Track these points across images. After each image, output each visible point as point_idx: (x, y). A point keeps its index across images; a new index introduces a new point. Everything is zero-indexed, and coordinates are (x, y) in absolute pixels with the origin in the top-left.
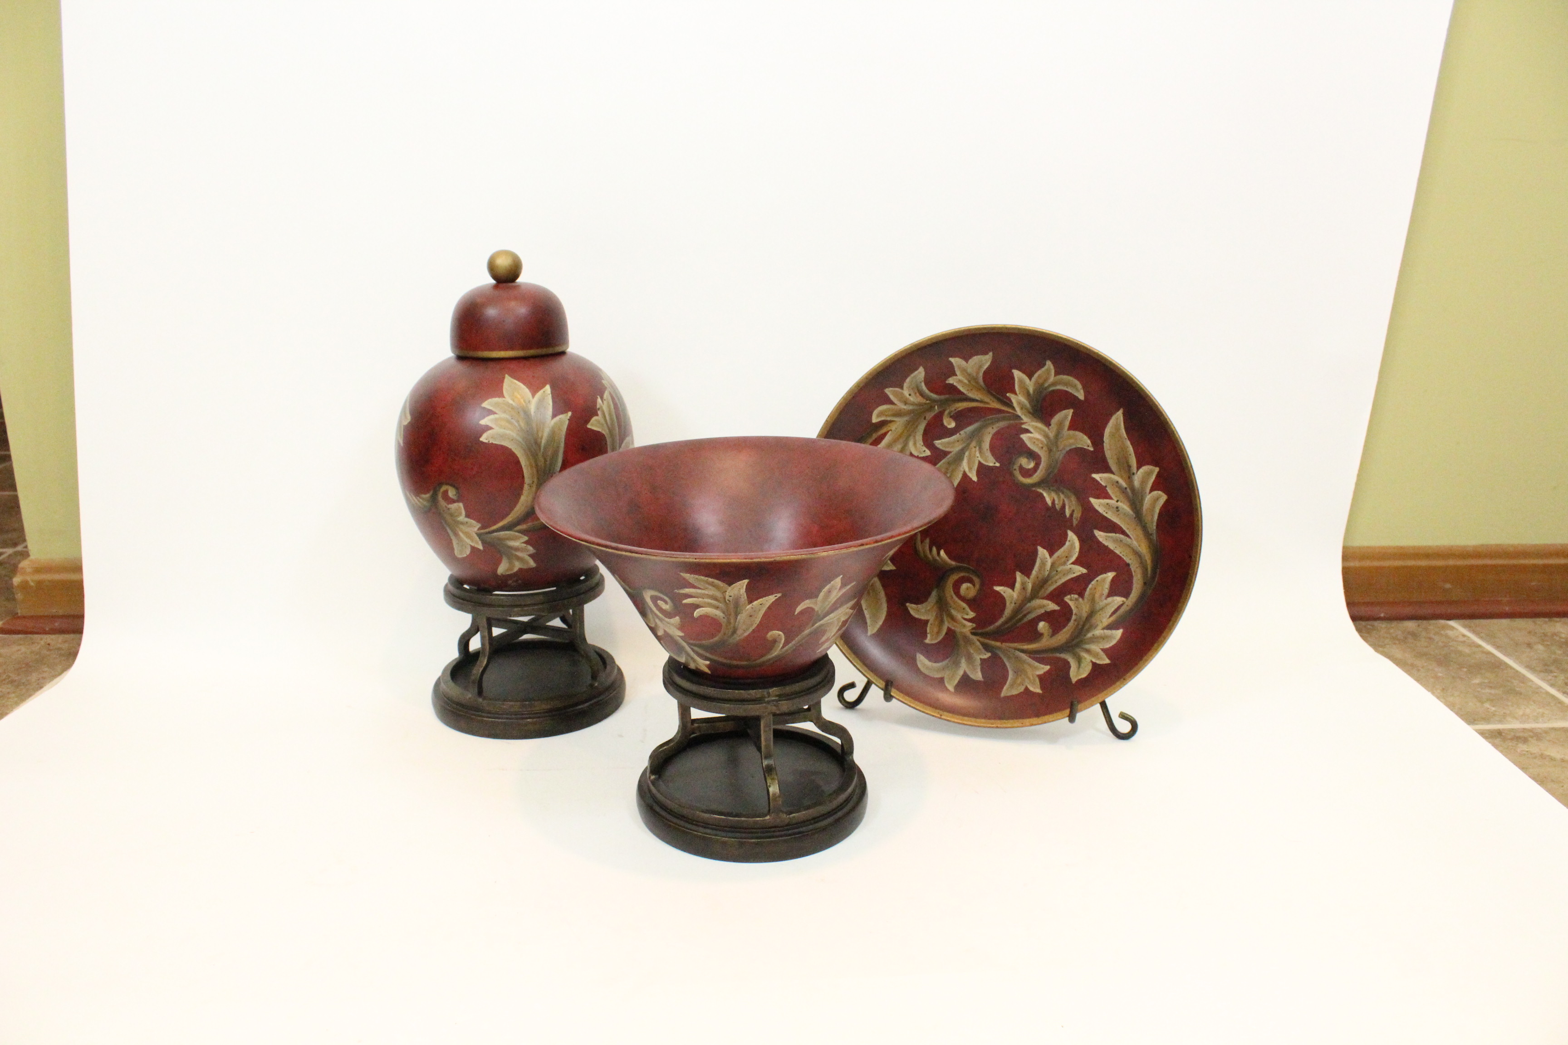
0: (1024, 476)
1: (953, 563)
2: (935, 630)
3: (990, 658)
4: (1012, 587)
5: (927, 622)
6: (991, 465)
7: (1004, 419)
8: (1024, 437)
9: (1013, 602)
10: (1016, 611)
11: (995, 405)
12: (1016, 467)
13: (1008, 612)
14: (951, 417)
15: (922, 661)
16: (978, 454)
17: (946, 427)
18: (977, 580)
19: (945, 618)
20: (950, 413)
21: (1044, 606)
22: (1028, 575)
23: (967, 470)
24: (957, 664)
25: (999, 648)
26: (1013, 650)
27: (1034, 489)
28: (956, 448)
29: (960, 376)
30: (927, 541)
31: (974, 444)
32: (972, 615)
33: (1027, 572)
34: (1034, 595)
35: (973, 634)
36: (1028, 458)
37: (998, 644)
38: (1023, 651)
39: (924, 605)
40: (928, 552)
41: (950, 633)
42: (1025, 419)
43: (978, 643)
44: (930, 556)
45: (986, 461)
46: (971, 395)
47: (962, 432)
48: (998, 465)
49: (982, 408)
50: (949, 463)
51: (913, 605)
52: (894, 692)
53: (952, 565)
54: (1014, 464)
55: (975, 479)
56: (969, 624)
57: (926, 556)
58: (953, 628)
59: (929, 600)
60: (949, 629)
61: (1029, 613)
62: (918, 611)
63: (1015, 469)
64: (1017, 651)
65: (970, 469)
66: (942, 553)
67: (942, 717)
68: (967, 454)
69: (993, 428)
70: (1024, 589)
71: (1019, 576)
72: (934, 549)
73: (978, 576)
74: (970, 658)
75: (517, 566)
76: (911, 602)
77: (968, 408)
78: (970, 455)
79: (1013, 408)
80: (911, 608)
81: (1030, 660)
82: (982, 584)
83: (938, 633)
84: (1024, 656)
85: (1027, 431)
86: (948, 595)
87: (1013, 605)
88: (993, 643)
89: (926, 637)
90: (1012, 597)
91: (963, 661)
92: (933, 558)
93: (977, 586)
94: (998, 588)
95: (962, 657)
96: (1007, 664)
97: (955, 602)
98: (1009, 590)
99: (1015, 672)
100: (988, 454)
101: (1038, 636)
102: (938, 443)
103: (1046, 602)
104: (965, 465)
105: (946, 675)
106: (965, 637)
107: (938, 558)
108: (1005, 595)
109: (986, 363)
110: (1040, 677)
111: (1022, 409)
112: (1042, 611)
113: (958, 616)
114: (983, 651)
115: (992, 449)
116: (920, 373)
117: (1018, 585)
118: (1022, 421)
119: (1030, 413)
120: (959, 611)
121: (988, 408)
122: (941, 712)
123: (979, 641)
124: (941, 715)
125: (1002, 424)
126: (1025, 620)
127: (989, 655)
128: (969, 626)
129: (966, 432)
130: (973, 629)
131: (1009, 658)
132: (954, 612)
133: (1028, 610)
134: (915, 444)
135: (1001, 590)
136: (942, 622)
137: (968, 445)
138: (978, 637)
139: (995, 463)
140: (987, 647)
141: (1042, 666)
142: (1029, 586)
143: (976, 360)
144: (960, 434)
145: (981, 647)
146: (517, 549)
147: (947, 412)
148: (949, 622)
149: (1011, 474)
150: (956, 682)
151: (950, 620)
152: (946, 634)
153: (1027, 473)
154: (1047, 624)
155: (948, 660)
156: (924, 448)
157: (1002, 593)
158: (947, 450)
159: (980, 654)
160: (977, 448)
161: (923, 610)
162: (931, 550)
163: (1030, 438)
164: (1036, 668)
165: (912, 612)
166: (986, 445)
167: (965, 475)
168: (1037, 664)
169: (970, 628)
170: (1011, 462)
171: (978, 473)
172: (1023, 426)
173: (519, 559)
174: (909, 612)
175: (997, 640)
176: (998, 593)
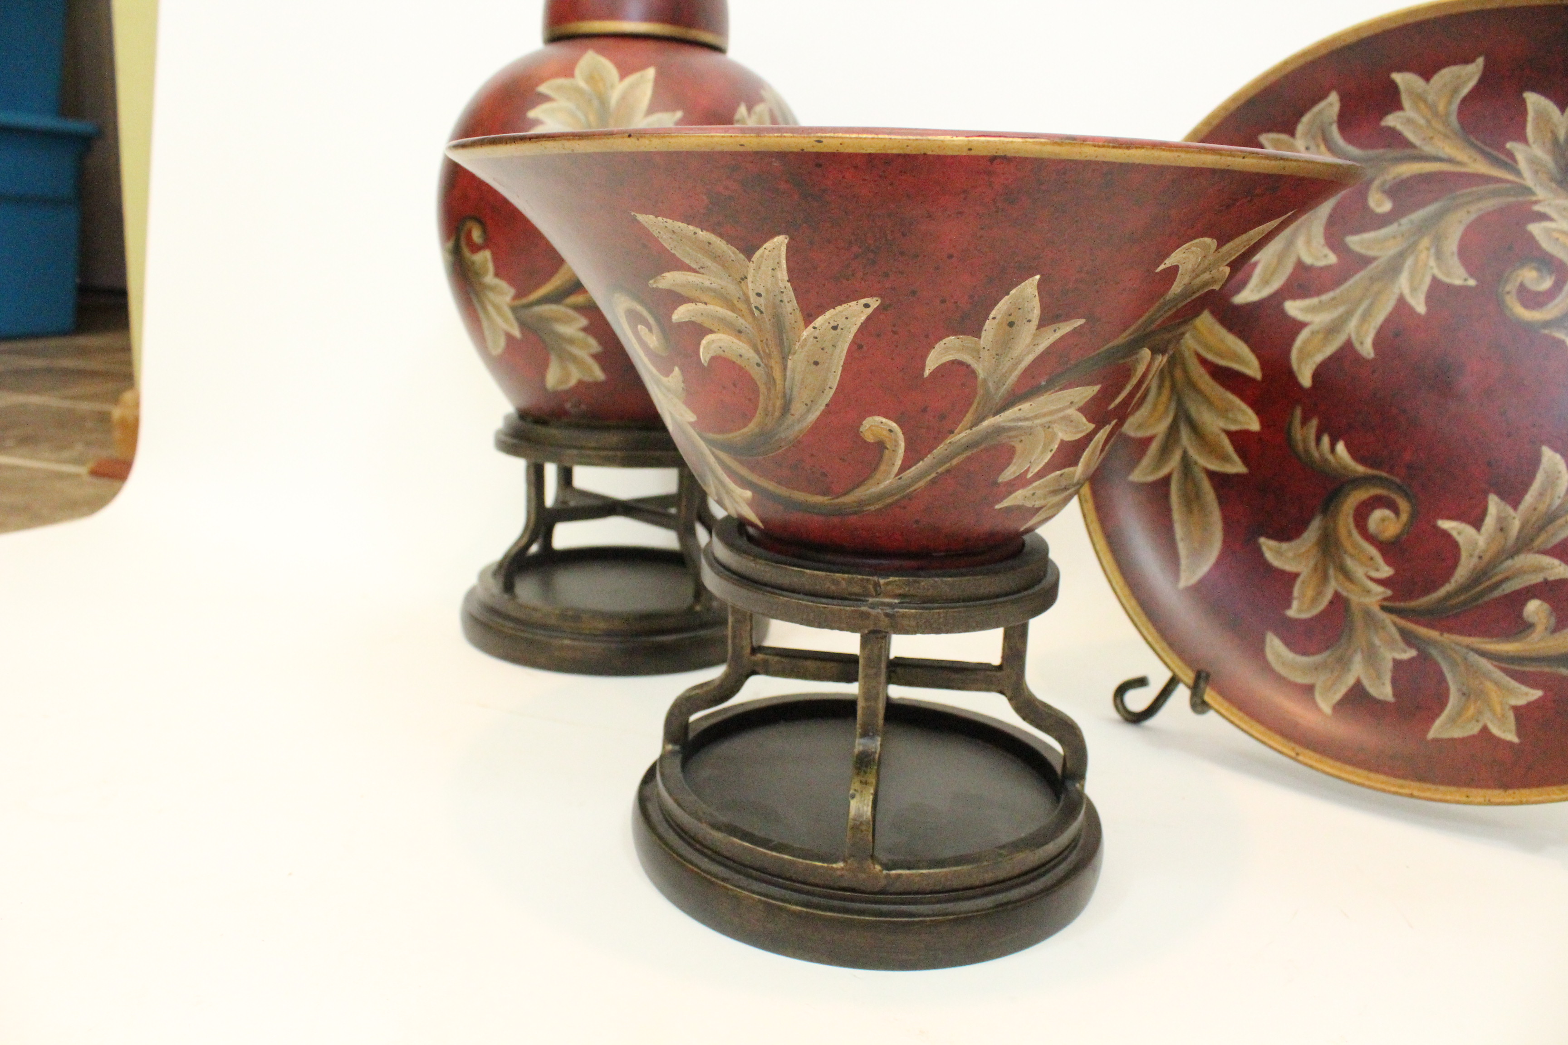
0: (1526, 306)
1: (1360, 469)
2: (1310, 593)
3: (1411, 661)
4: (1477, 523)
5: (1296, 576)
6: (1458, 282)
7: (1495, 194)
8: (1535, 229)
9: (1477, 553)
10: (1478, 577)
11: (1481, 167)
12: (1511, 287)
13: (1461, 573)
14: (1384, 192)
15: (1275, 646)
16: (1432, 262)
17: (1372, 211)
18: (1404, 505)
19: (1331, 572)
20: (1382, 185)
21: (1542, 569)
22: (1515, 505)
23: (1407, 292)
24: (1344, 663)
25: (1434, 643)
26: (1465, 650)
27: (1546, 332)
28: (1391, 250)
29: (1409, 110)
30: (1314, 422)
31: (1425, 242)
32: (1386, 571)
33: (1513, 497)
34: (1524, 544)
35: (1384, 608)
36: (1538, 270)
37: (1434, 634)
38: (1484, 654)
39: (1294, 544)
40: (1313, 444)
41: (1339, 603)
42: (1541, 193)
43: (1393, 630)
44: (1316, 454)
45: (1448, 275)
46: (1428, 149)
47: (1404, 221)
48: (1472, 282)
49: (1453, 174)
50: (1372, 280)
51: (1272, 543)
52: (1210, 696)
53: (1356, 472)
54: (1506, 281)
55: (1421, 308)
56: (1378, 589)
57: (1307, 451)
58: (1345, 594)
59: (1305, 535)
60: (1337, 596)
61: (1507, 579)
62: (1279, 553)
63: (1508, 293)
64: (1471, 654)
65: (1414, 290)
66: (1341, 447)
67: (1301, 758)
68: (1409, 262)
69: (1468, 212)
70: (1502, 530)
71: (1494, 505)
72: (1326, 440)
73: (1407, 496)
74: (1372, 657)
75: (575, 376)
76: (1269, 537)
77: (1420, 175)
78: (1416, 262)
79: (1518, 173)
80: (1270, 549)
81: (1498, 674)
82: (1413, 516)
83: (1314, 600)
84: (1486, 664)
85: (1543, 217)
86: (1342, 532)
87: (1475, 560)
88: (1423, 631)
89: (1289, 606)
90: (1475, 544)
91: (1358, 658)
92: (1322, 455)
93: (1404, 517)
94: (1445, 524)
95: (1355, 651)
96: (1449, 676)
97: (1355, 545)
98: (1469, 530)
99: (1464, 694)
100: (1455, 263)
101: (1523, 627)
102: (1355, 242)
103: (1546, 560)
104: (1403, 284)
105: (1320, 681)
106: (1367, 614)
107: (1330, 457)
108: (1460, 539)
109: (1469, 79)
110: (1516, 709)
111: (1536, 172)
112: (1537, 579)
113: (1359, 571)
114: (1402, 645)
115: (1463, 253)
116: (1331, 105)
117: (1490, 522)
118: (1534, 198)
119: (1552, 179)
120: (1362, 564)
121: (1461, 175)
122: (1299, 749)
123: (1395, 624)
124: (1297, 754)
125: (1490, 204)
126: (1497, 594)
127: (1411, 653)
128: (1377, 594)
129: (1412, 222)
130: (1385, 599)
131: (1453, 664)
132: (1350, 563)
133: (1506, 574)
134: (1308, 242)
135: (1453, 528)
136: (1325, 578)
137: (1415, 244)
138: (1394, 618)
139: (1466, 280)
140: (1408, 638)
141: (1524, 689)
142: (1515, 526)
143: (1446, 75)
144: (1400, 225)
145: (1397, 636)
146: (571, 341)
147: (1376, 183)
148: (1337, 580)
149: (1500, 305)
150: (1338, 696)
151: (1341, 577)
152: (1331, 603)
153: (1532, 299)
154: (1546, 606)
155: (1328, 653)
156: (1327, 251)
157: (1454, 534)
158: (1371, 253)
159: (1393, 649)
160: (1433, 251)
161: (1290, 554)
162: (1318, 440)
163: (1548, 232)
164: (1510, 691)
165: (1269, 556)
166: (1452, 245)
167: (1402, 302)
168: (1513, 684)
169: (1380, 597)
170: (1500, 278)
171: (1430, 298)
172: (1536, 208)
173: (574, 359)
174: (1261, 555)
175: (1433, 627)
176: (1446, 534)
